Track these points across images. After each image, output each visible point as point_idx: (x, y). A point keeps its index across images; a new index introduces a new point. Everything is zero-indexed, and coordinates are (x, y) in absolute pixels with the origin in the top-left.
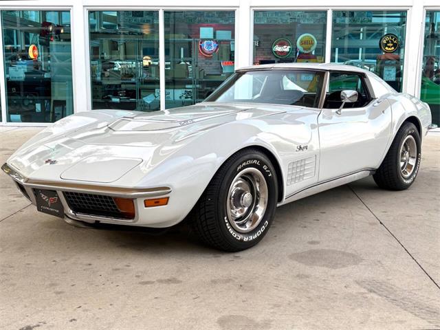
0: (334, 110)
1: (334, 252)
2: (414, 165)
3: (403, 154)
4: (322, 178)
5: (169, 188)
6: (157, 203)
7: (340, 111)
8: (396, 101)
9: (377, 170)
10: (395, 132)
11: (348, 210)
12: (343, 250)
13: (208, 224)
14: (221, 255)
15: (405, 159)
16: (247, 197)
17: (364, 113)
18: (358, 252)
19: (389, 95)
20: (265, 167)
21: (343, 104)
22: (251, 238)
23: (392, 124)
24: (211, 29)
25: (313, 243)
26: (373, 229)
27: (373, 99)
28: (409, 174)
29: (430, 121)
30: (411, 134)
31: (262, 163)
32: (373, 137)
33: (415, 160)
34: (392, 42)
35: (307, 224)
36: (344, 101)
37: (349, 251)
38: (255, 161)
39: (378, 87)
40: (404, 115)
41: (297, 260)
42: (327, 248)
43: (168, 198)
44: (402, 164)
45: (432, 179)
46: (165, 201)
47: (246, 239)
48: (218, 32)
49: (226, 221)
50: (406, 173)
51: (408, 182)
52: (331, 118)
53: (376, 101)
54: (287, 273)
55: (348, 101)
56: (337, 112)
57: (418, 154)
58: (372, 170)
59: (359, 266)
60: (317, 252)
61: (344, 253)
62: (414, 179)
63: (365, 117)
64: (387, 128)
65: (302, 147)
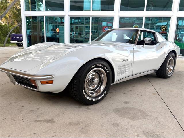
0: (141, 46)
1: (135, 109)
2: (172, 69)
3: (168, 65)
4: (134, 73)
5: (53, 76)
6: (47, 82)
7: (144, 46)
8: (167, 44)
9: (158, 70)
10: (166, 56)
11: (144, 86)
12: (139, 108)
13: (75, 93)
14: (82, 106)
15: (169, 66)
16: (96, 81)
17: (154, 48)
18: (146, 110)
19: (164, 41)
20: (105, 68)
21: (145, 43)
22: (97, 99)
23: (165, 53)
24: (106, 23)
25: (126, 102)
26: (154, 96)
27: (157, 43)
28: (170, 72)
29: (180, 53)
30: (172, 57)
31: (104, 66)
32: (157, 57)
33: (173, 67)
34: (165, 28)
35: (126, 92)
36: (145, 42)
37: (142, 109)
38: (100, 65)
39: (160, 38)
40: (170, 49)
41: (116, 113)
42: (132, 106)
43: (53, 81)
44: (168, 68)
45: (179, 74)
46: (52, 82)
47: (94, 100)
48: (108, 24)
49: (84, 92)
50: (169, 72)
51: (170, 75)
52: (140, 49)
53: (159, 43)
54: (108, 121)
55: (147, 42)
56: (142, 46)
57: (174, 65)
58: (155, 70)
59: (146, 120)
60: (127, 108)
61: (139, 110)
62: (172, 74)
63: (154, 50)
64: (163, 54)
65: (125, 59)
